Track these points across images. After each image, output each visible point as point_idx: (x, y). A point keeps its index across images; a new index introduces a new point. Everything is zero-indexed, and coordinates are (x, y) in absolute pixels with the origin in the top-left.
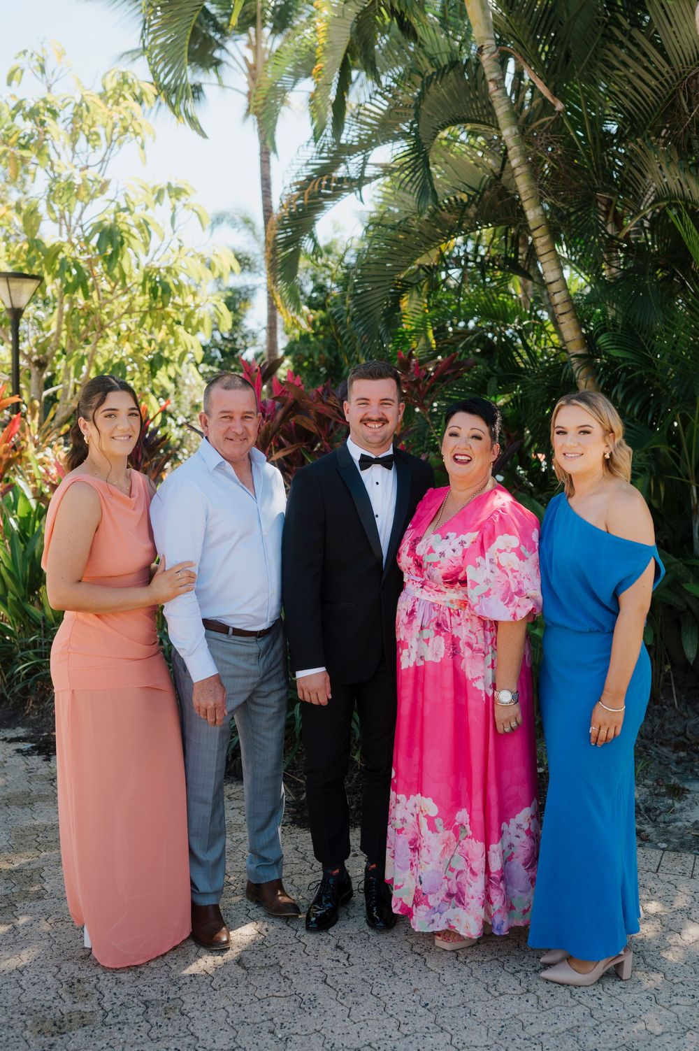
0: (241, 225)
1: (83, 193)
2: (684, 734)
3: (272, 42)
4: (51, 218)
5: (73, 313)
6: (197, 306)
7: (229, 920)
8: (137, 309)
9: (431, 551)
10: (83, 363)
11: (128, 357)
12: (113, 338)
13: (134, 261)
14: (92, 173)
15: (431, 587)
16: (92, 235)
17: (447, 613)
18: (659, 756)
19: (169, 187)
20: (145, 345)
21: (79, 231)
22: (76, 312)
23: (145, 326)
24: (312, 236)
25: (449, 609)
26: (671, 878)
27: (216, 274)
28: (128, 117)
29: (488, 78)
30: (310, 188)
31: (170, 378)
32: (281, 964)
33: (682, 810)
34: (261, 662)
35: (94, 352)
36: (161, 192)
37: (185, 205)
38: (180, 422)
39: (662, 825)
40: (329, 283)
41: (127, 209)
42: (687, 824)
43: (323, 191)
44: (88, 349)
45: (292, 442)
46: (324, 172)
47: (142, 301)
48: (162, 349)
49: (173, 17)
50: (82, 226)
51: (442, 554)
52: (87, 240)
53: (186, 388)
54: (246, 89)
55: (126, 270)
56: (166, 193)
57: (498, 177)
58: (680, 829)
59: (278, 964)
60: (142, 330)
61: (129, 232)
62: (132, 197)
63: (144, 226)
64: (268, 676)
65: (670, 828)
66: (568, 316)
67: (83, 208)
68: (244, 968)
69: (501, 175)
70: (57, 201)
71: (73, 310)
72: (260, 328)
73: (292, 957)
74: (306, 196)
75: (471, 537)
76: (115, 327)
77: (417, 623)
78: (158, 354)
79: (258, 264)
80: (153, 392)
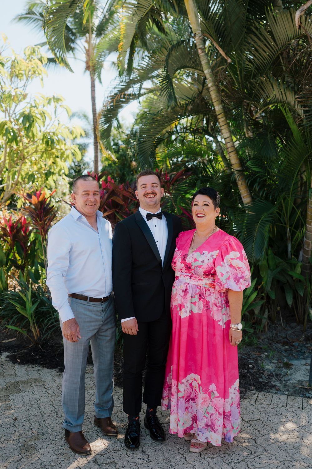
0: (83, 118)
1: (16, 99)
2: (286, 338)
3: (95, 40)
4: (1, 110)
5: (11, 152)
6: (66, 150)
7: (89, 438)
8: (39, 151)
9: (196, 260)
10: (15, 174)
11: (36, 171)
12: (29, 163)
13: (38, 129)
14: (19, 91)
15: (196, 278)
16: (20, 118)
17: (204, 290)
18: (277, 348)
19: (54, 97)
20: (43, 166)
21: (14, 116)
22: (13, 151)
23: (43, 158)
24: (117, 119)
25: (205, 288)
26: (294, 410)
27: (74, 136)
28: (35, 66)
29: (198, 47)
30: (116, 98)
31: (54, 180)
32: (116, 462)
33: (291, 374)
34: (103, 315)
35: (21, 169)
36: (50, 100)
37: (60, 106)
38: (57, 201)
39: (284, 382)
40: (120, 142)
41: (35, 106)
42: (295, 381)
43: (122, 100)
44: (18, 168)
45: (110, 209)
46: (122, 91)
47: (42, 147)
48: (50, 168)
49: (58, 18)
50: (15, 114)
51: (203, 262)
52: (18, 120)
53: (60, 186)
54: (85, 60)
55: (35, 133)
56: (52, 100)
57: (201, 93)
58: (292, 384)
59: (114, 462)
60: (41, 160)
61: (36, 117)
62: (38, 101)
63: (43, 114)
64: (106, 321)
65: (288, 383)
66: (233, 153)
67: (16, 106)
68: (98, 464)
69: (202, 91)
70: (4, 102)
71: (11, 151)
72: (91, 161)
73: (121, 458)
74: (115, 102)
75: (216, 253)
76: (30, 159)
77: (189, 295)
78: (49, 170)
79: (90, 134)
80: (46, 187)
